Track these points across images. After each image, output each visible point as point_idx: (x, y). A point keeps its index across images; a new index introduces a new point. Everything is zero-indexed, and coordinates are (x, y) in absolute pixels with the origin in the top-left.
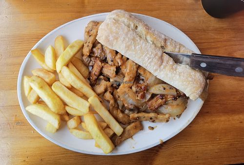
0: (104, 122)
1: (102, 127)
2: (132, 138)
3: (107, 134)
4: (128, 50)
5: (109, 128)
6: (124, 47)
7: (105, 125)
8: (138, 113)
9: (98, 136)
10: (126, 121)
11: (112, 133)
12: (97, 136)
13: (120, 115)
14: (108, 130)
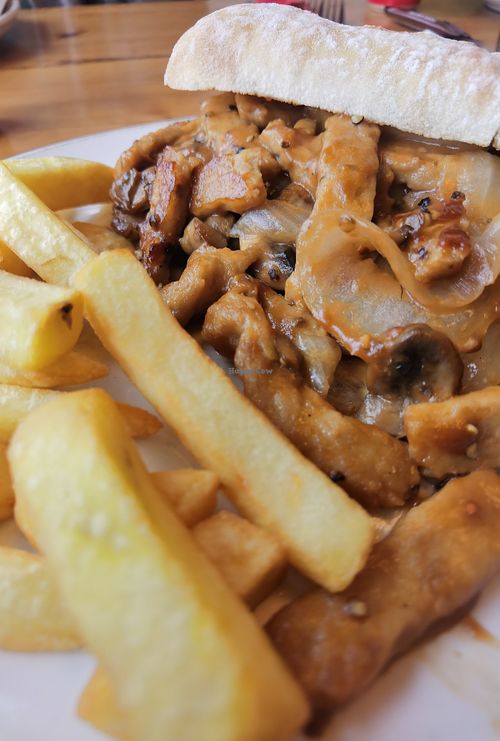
0: (195, 462)
1: (173, 501)
2: (478, 631)
3: (224, 561)
4: (307, 54)
5: (243, 513)
6: (287, 47)
7: (196, 485)
8: (459, 390)
9: (99, 523)
10: (381, 465)
11: (262, 557)
12: (84, 531)
13: (329, 424)
14: (226, 530)
